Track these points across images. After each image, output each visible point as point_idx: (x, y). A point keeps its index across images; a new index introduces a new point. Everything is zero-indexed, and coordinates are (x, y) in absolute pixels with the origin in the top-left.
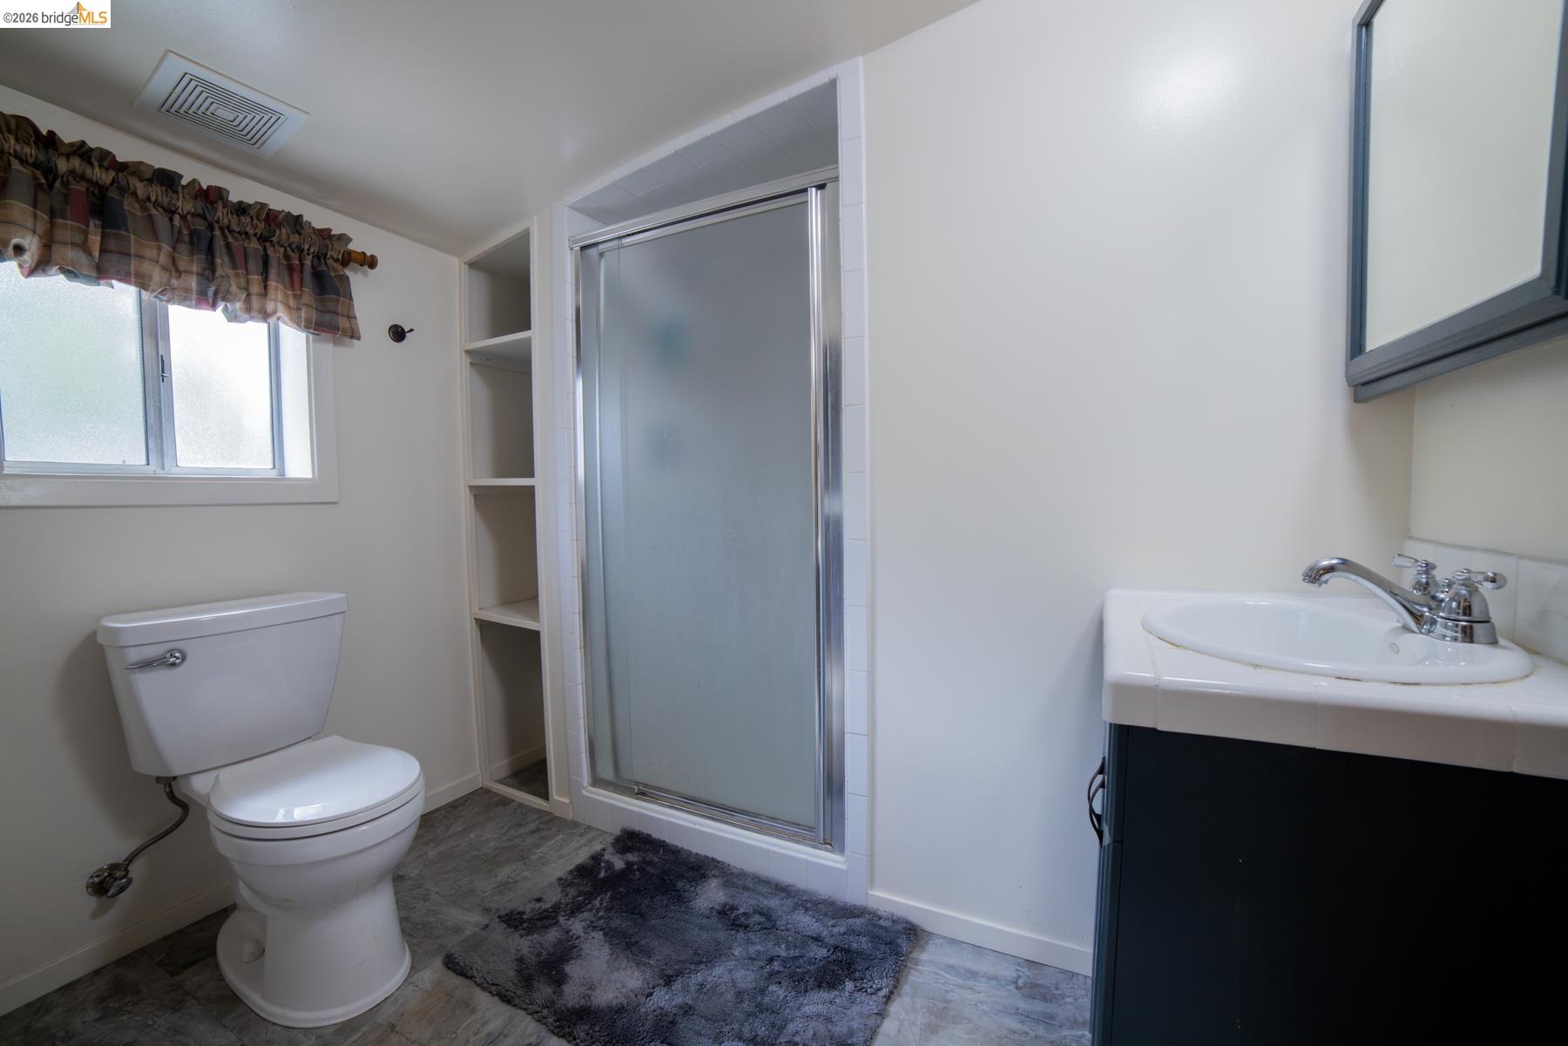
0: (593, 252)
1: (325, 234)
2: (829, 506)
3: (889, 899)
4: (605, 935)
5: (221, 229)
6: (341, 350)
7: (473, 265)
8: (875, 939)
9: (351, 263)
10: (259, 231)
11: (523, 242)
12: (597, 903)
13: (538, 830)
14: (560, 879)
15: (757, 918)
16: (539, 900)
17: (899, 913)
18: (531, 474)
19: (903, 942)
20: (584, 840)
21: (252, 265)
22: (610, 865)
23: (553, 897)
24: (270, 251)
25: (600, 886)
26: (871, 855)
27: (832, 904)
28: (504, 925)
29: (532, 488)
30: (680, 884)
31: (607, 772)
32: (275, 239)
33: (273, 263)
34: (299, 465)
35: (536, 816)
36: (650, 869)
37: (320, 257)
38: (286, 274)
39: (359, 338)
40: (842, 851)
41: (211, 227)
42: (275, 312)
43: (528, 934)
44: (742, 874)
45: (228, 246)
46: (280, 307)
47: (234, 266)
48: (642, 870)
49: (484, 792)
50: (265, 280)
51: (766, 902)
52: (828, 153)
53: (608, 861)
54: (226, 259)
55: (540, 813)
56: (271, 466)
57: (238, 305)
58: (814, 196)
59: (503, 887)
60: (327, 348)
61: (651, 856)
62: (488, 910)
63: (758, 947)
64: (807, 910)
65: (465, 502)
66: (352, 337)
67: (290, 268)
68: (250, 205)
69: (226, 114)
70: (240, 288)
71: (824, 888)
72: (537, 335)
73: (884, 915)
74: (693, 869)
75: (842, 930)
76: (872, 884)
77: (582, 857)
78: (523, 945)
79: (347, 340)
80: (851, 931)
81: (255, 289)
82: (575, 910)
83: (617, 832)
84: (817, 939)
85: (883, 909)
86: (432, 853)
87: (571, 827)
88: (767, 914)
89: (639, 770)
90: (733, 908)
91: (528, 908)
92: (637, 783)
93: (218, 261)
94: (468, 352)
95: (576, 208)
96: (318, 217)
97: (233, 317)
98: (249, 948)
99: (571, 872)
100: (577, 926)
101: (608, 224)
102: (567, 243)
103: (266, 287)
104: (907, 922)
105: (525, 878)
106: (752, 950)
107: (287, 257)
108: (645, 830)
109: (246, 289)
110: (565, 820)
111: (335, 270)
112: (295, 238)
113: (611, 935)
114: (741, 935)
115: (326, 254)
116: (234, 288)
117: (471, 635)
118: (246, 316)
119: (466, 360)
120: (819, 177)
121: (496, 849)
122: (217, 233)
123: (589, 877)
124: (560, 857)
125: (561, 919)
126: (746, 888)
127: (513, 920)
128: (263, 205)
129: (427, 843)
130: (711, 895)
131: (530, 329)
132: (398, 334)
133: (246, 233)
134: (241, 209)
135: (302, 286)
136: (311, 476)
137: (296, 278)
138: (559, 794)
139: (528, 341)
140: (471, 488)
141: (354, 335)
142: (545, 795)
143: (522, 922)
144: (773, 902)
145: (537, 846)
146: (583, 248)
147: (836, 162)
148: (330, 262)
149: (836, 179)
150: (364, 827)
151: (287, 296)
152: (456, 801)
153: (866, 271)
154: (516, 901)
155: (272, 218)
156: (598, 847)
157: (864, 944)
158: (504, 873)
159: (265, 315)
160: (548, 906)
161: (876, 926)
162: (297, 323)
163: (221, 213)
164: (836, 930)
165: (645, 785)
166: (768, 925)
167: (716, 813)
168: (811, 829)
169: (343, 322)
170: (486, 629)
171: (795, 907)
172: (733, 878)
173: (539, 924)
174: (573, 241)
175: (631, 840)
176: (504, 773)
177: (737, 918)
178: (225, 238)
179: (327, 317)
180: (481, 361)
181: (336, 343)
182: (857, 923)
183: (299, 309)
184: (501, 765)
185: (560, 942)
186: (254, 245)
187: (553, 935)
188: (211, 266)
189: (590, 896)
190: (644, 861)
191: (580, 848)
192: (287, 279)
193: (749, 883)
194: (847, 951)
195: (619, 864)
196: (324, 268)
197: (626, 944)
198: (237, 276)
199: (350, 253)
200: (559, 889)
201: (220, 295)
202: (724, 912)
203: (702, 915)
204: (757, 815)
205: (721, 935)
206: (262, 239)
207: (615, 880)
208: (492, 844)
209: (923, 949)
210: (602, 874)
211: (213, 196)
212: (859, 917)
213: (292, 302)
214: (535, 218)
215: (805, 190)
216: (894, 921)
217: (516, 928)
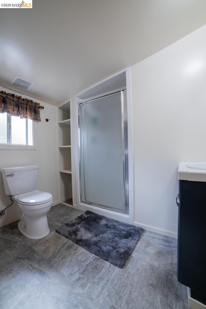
0: (81, 104)
1: (36, 103)
2: (125, 152)
3: (138, 224)
4: (84, 228)
5: (20, 103)
6: (38, 123)
7: (60, 108)
8: (135, 230)
9: (40, 108)
10: (26, 103)
11: (69, 103)
12: (82, 223)
13: (71, 210)
14: (75, 218)
15: (112, 226)
16: (72, 222)
17: (139, 226)
18: (70, 145)
19: (140, 231)
20: (79, 212)
21: (25, 109)
22: (84, 217)
23: (74, 222)
24: (27, 106)
25: (83, 220)
26: (134, 215)
27: (127, 224)
28: (66, 226)
29: (70, 147)
30: (98, 220)
31: (84, 200)
32: (28, 104)
33: (28, 108)
34: (31, 143)
35: (70, 208)
36: (92, 217)
37: (35, 107)
38: (30, 110)
39: (41, 121)
40: (128, 214)
41: (19, 103)
42: (28, 117)
43: (70, 227)
44: (109, 219)
45: (21, 106)
46: (29, 116)
47: (22, 109)
48: (90, 217)
49: (61, 204)
50: (27, 111)
51: (114, 224)
52: (125, 84)
53: (84, 216)
54: (21, 108)
55: (71, 208)
56: (26, 144)
57: (22, 116)
58: (122, 92)
59: (65, 220)
60: (36, 123)
61: (92, 215)
62: (63, 223)
63: (113, 231)
64: (122, 225)
65: (58, 150)
66: (40, 121)
67: (30, 109)
68: (25, 99)
69: (22, 84)
70: (23, 113)
71: (125, 222)
72: (71, 120)
73: (137, 227)
74: (100, 218)
75: (129, 229)
76: (134, 221)
77: (79, 215)
78: (70, 229)
79: (39, 121)
80: (130, 229)
81: (25, 113)
82: (78, 224)
83: (85, 211)
84: (124, 230)
85: (137, 226)
86: (52, 213)
87: (77, 210)
88: (114, 226)
89: (89, 200)
90: (108, 224)
91: (70, 223)
92: (89, 202)
93: (20, 108)
94: (59, 123)
95: (78, 97)
96: (35, 100)
97: (21, 118)
98: (23, 226)
99: (77, 217)
100: (79, 226)
101: (84, 99)
102: (77, 103)
103: (26, 112)
104: (141, 228)
105: (69, 218)
106: (111, 232)
107: (30, 107)
108: (91, 211)
109: (24, 113)
110: (76, 209)
111: (37, 109)
112: (31, 104)
113: (85, 228)
114: (109, 229)
115: (36, 107)
116: (22, 113)
117: (59, 175)
118: (23, 117)
119: (58, 125)
120: (123, 89)
121: (64, 213)
122: (20, 104)
123: (81, 219)
124: (75, 215)
125: (76, 225)
126: (110, 221)
127: (67, 225)
128: (27, 99)
129: (51, 212)
130: (103, 222)
131: (70, 119)
132: (47, 120)
133: (24, 104)
134: (23, 100)
135: (32, 112)
136: (32, 145)
137: (31, 111)
138: (75, 204)
139: (70, 121)
140: (59, 148)
141: (40, 120)
142: (72, 205)
143: (69, 225)
144: (115, 224)
145: (71, 213)
146: (80, 104)
147: (126, 86)
148: (37, 108)
149: (126, 89)
150: (42, 204)
151: (30, 114)
152: (56, 205)
153: (132, 105)
154: (68, 222)
155: (28, 101)
156: (82, 214)
157: (133, 231)
158: (65, 217)
159: (26, 117)
160: (73, 223)
161: (135, 228)
162: (31, 119)
163: (20, 101)
164: (127, 229)
165: (91, 202)
166: (114, 227)
167: (104, 207)
168: (122, 210)
169: (38, 118)
170: (62, 173)
171: (120, 225)
172: (107, 219)
173: (72, 226)
174: (78, 103)
175: (88, 212)
176: (64, 201)
177: (108, 226)
178: (21, 105)
179: (36, 117)
180: (61, 125)
181: (37, 122)
182: (131, 228)
183: (31, 116)
184: (64, 199)
185: (76, 229)
186: (25, 105)
187: (74, 228)
188: (19, 109)
189: (81, 222)
190: (91, 216)
191: (79, 214)
192: (30, 111)
193: (110, 220)
194: (130, 232)
195: (86, 216)
196: (35, 109)
197: (88, 229)
198: (22, 111)
199: (40, 106)
200: (75, 220)
201: (20, 114)
202: (106, 225)
203: (102, 225)
204: (112, 208)
205: (106, 229)
206: (26, 104)
207: (85, 219)
208: (63, 213)
209: (144, 233)
210: (83, 218)
211: (19, 98)
212: (132, 227)
213: (30, 115)
214: (71, 99)
215: (120, 91)
216: (138, 228)
217: (68, 226)
